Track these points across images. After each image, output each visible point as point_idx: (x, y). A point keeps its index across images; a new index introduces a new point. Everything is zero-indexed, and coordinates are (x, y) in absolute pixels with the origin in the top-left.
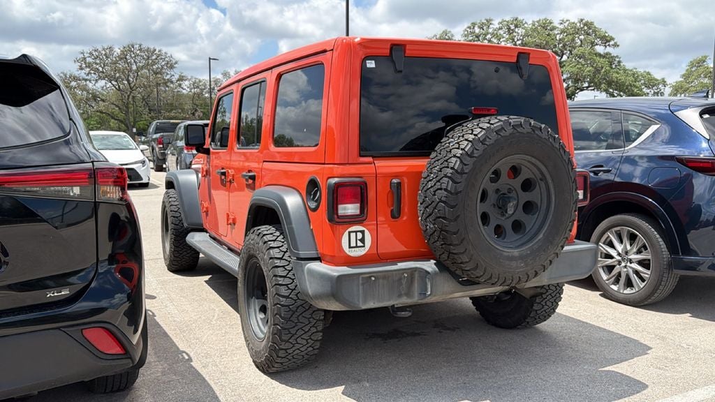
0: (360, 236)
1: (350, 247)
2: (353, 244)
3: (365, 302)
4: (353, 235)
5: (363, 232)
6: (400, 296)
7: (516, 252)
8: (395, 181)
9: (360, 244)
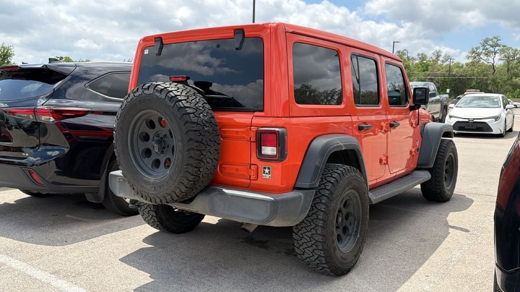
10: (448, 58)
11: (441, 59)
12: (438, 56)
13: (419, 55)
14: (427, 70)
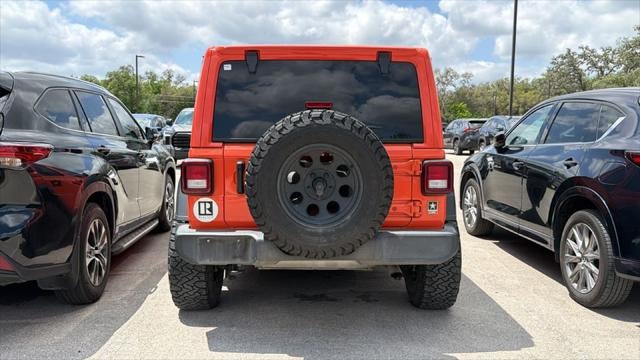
0: (208, 206)
1: (200, 214)
2: (202, 212)
3: (202, 258)
4: (202, 205)
5: (211, 203)
6: (235, 257)
7: (320, 230)
8: (239, 163)
9: (208, 212)
10: (181, 79)
11: (173, 79)
12: (170, 77)
13: (147, 73)
14: (159, 92)
